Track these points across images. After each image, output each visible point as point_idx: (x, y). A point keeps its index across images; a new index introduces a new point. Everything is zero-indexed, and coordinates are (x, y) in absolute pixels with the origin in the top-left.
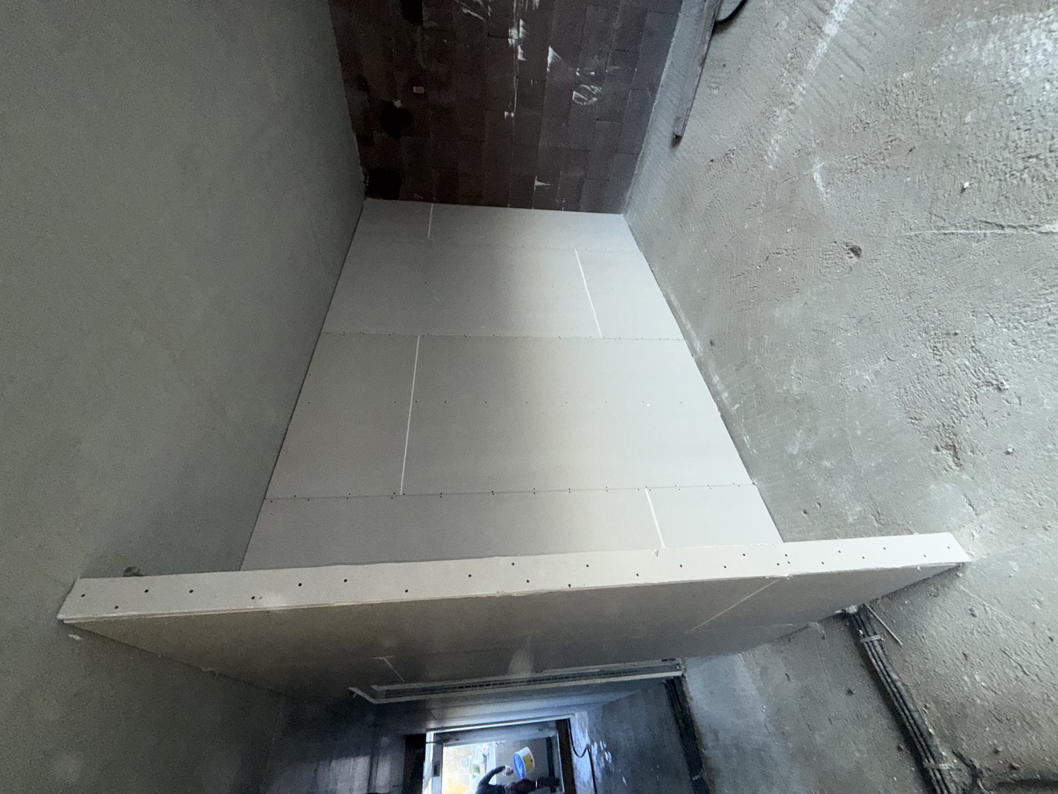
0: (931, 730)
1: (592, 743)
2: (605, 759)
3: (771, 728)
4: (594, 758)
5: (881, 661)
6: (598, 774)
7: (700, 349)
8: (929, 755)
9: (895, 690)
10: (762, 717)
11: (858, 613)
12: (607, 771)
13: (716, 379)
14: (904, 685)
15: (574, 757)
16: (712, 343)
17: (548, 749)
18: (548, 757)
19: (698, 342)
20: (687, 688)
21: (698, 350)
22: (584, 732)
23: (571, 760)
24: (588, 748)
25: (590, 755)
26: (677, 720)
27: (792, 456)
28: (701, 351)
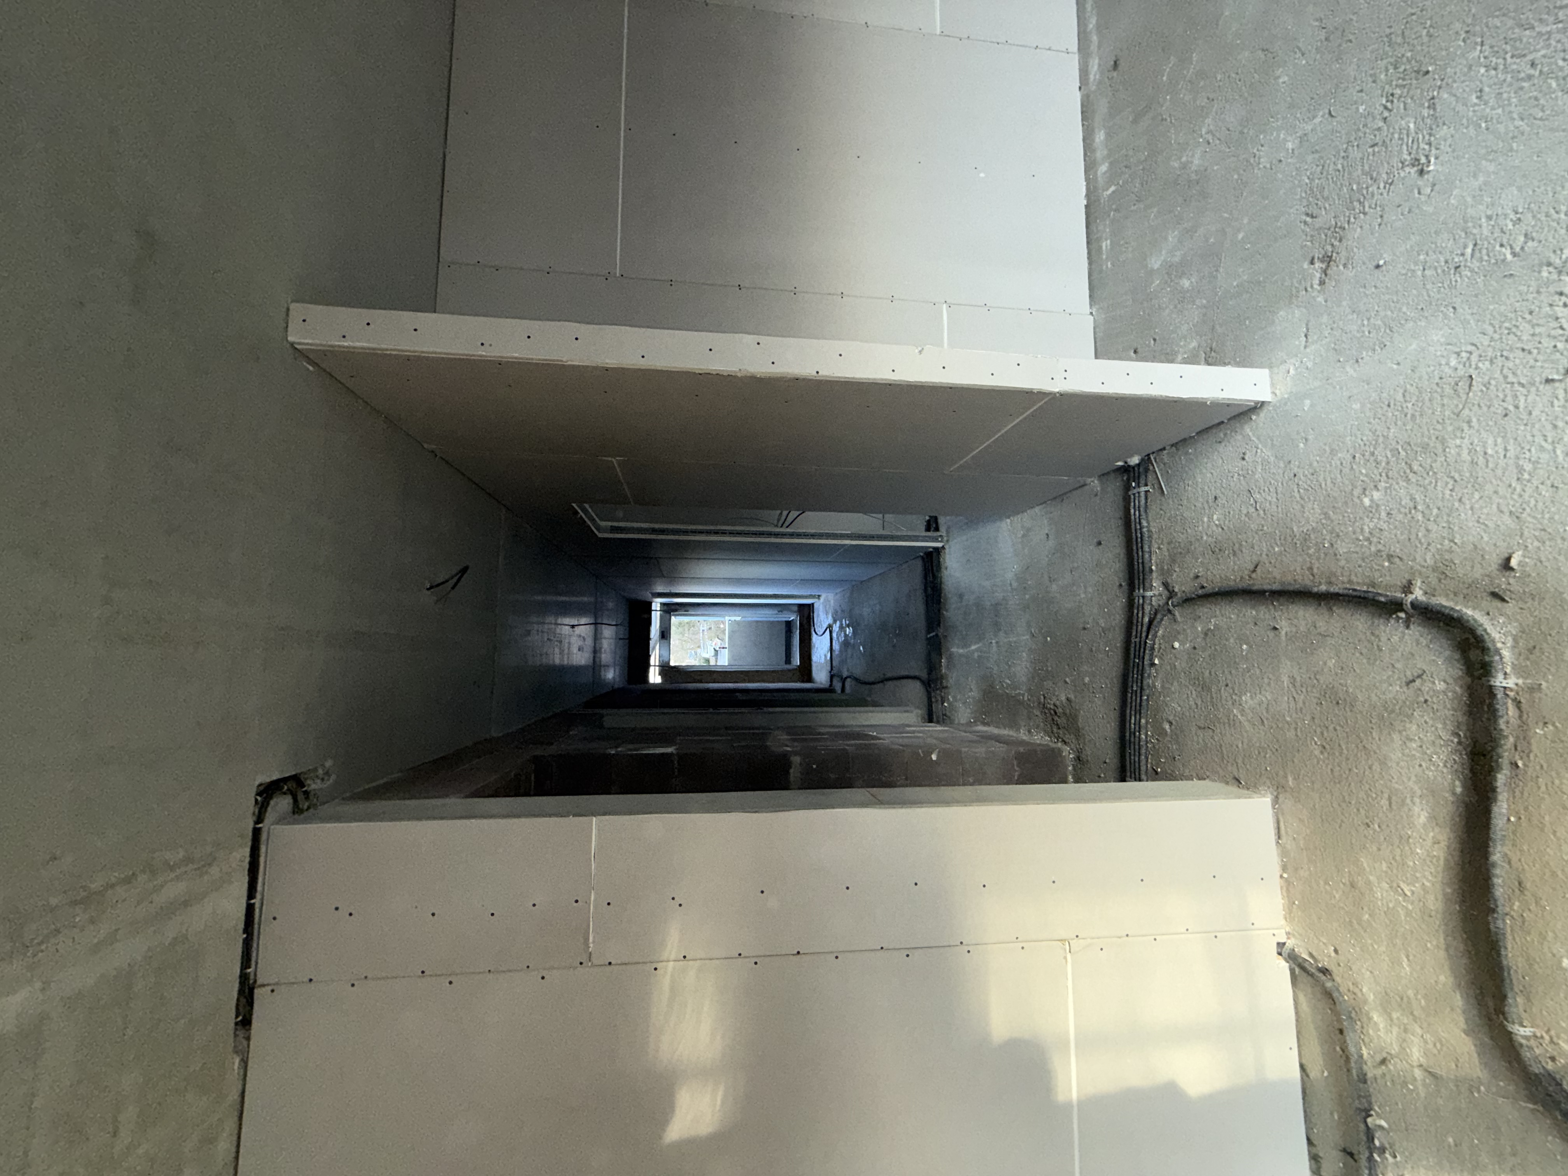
0: (1153, 568)
1: (835, 621)
2: (845, 634)
3: (1015, 584)
4: (834, 635)
5: (1139, 511)
6: (836, 646)
7: (1095, 75)
8: (1142, 586)
9: (1139, 535)
10: (1010, 576)
11: (1139, 465)
12: (846, 644)
13: (1100, 137)
14: (1149, 531)
15: (814, 637)
16: (1116, 65)
17: (786, 632)
18: (786, 641)
19: (1097, 61)
20: (944, 559)
21: (1092, 77)
22: (827, 613)
23: (810, 639)
24: (830, 627)
25: (831, 632)
26: (925, 590)
27: (1151, 273)
28: (1095, 80)
